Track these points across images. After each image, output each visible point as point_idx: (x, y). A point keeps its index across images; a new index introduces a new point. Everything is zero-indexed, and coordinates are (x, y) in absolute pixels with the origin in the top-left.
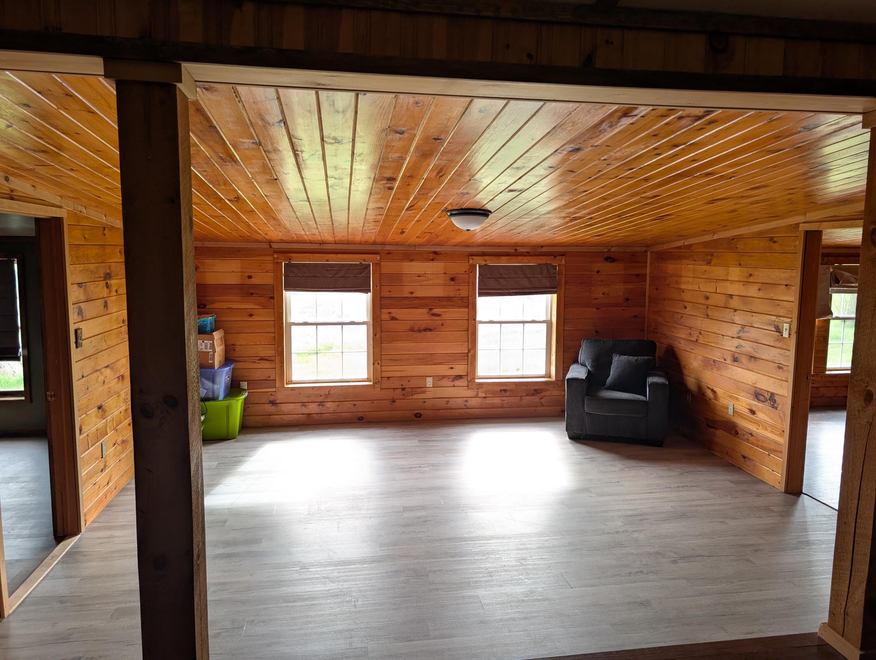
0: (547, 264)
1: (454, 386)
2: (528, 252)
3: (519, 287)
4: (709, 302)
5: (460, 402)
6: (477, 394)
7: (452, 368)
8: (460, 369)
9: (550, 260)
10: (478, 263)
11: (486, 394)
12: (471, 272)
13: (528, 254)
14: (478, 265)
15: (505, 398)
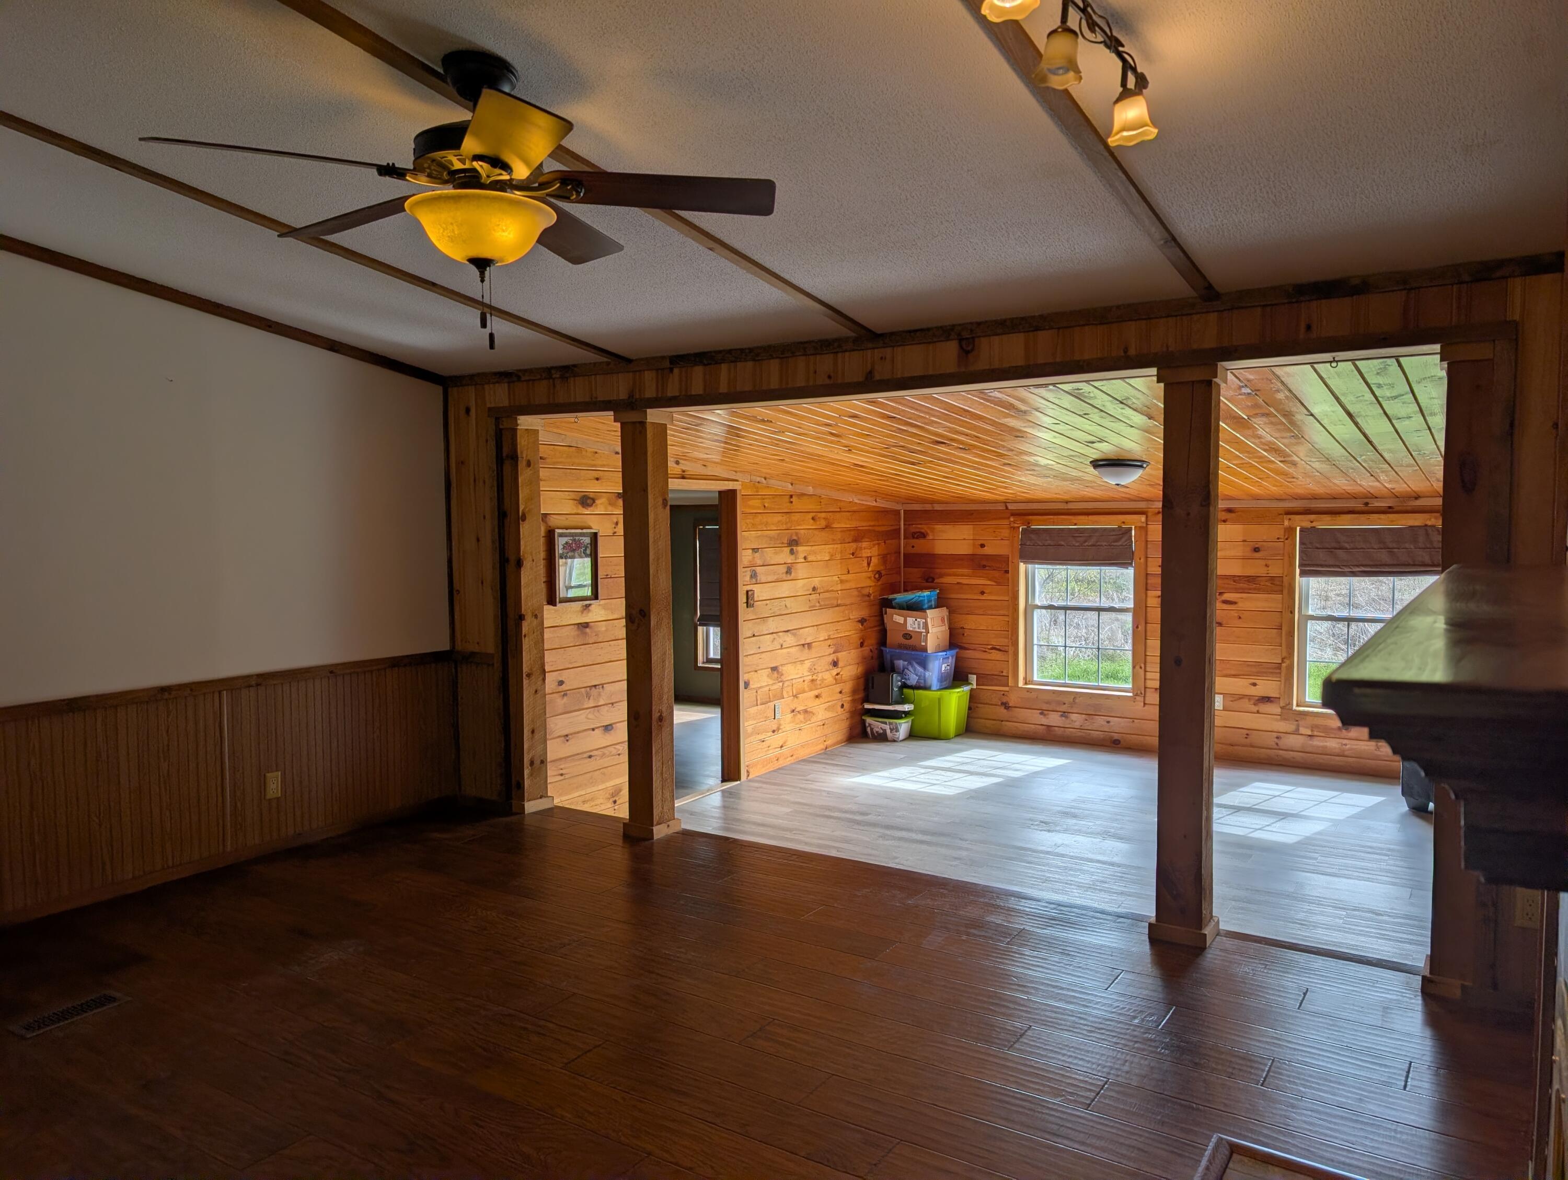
0: (1426, 525)
1: (1258, 712)
2: (1390, 507)
3: (1371, 563)
5: (1270, 740)
6: (1298, 729)
7: (1254, 685)
8: (1266, 687)
9: (1433, 520)
10: (1299, 525)
11: (1312, 731)
12: (1287, 539)
13: (1389, 510)
14: (1298, 529)
15: (1345, 741)
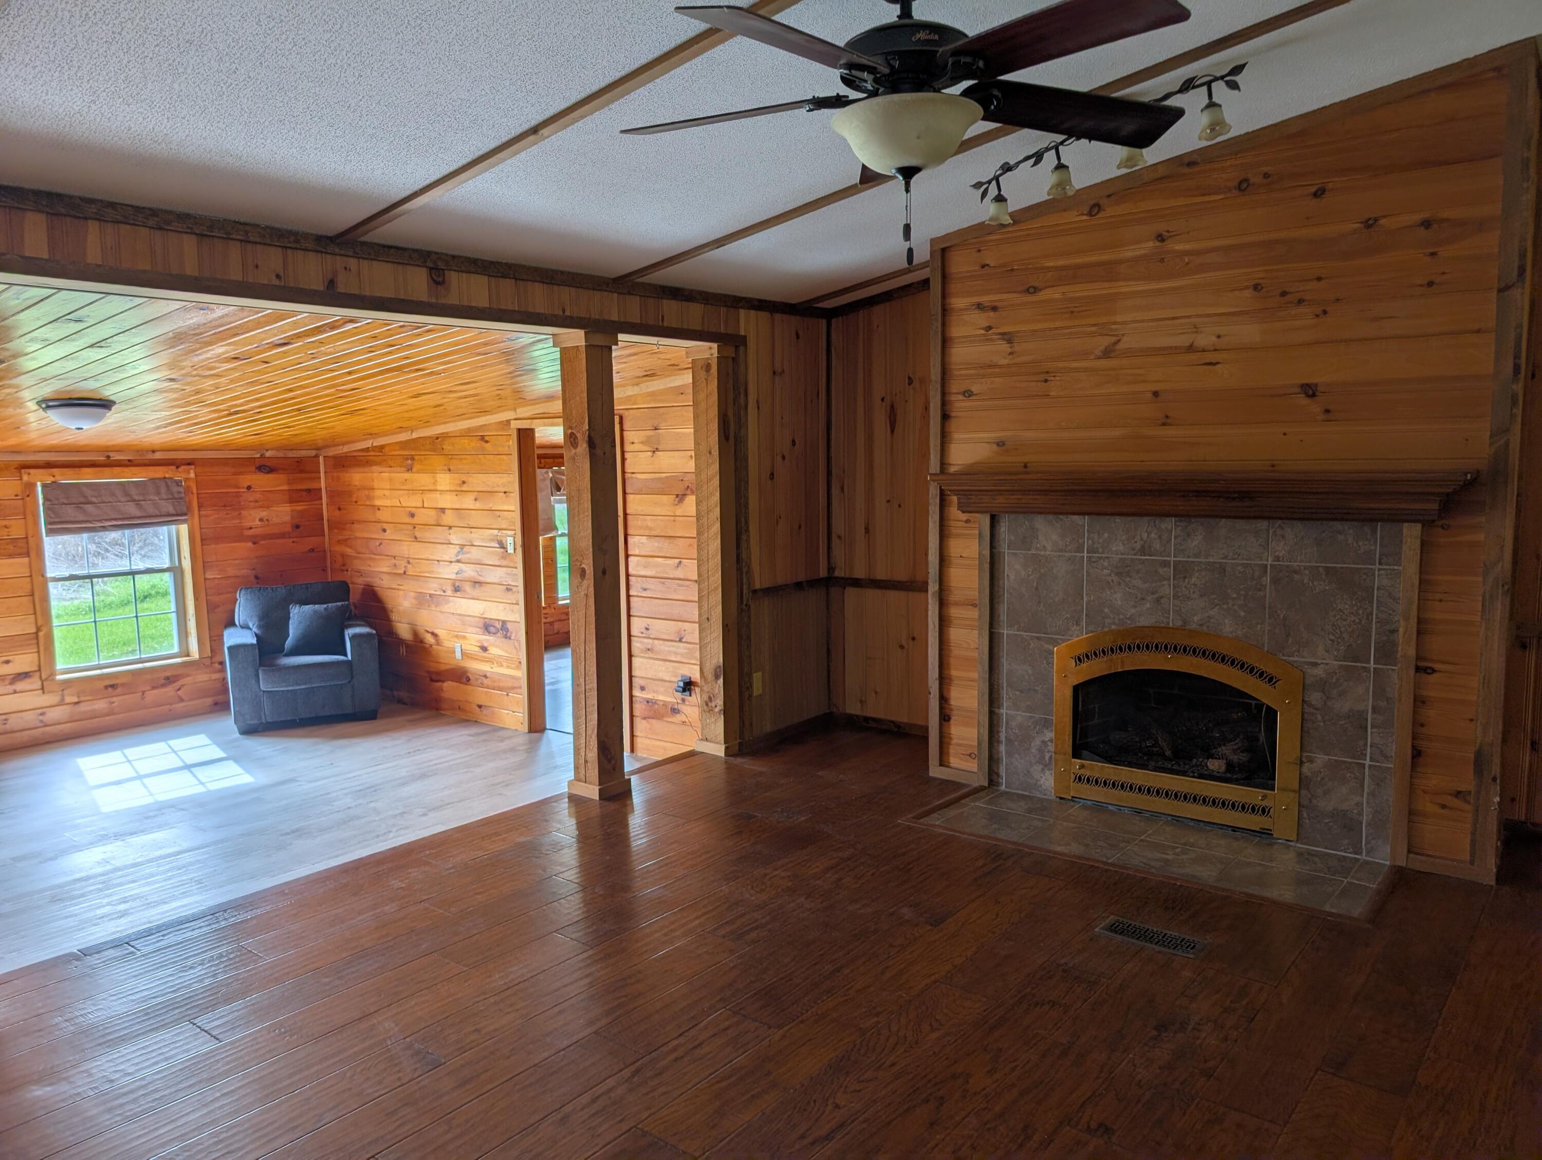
0: (165, 478)
1: (15, 692)
2: (129, 461)
3: (121, 517)
4: (415, 520)
5: (30, 718)
6: (63, 699)
7: (7, 662)
8: (24, 661)
9: (170, 472)
10: (39, 481)
11: (78, 697)
12: (28, 496)
13: (130, 463)
14: (39, 484)
15: (115, 699)
